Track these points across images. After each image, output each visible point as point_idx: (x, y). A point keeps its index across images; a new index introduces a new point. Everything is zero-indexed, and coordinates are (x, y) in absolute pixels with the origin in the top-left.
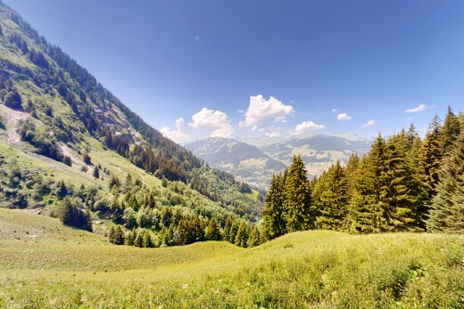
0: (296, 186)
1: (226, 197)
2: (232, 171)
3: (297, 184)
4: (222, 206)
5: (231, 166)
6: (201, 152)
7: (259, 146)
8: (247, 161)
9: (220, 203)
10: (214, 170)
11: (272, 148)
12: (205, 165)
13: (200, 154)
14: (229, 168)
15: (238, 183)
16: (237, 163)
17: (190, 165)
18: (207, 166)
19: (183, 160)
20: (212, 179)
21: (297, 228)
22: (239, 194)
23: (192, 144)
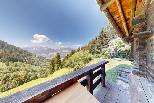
0: (57, 60)
1: (43, 64)
2: (46, 56)
3: (58, 60)
4: (41, 67)
5: (46, 55)
6: (33, 50)
7: (55, 49)
8: (51, 53)
9: (40, 66)
10: (38, 56)
11: (58, 50)
12: (34, 55)
13: (32, 51)
14: (45, 55)
15: (48, 60)
16: (48, 54)
17: (26, 55)
18: (35, 55)
19: (22, 54)
20: (37, 59)
21: (58, 70)
22: (48, 62)
23: (28, 48)
